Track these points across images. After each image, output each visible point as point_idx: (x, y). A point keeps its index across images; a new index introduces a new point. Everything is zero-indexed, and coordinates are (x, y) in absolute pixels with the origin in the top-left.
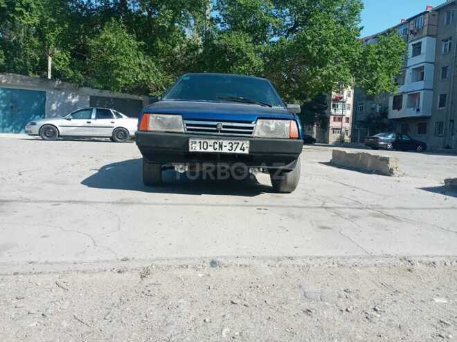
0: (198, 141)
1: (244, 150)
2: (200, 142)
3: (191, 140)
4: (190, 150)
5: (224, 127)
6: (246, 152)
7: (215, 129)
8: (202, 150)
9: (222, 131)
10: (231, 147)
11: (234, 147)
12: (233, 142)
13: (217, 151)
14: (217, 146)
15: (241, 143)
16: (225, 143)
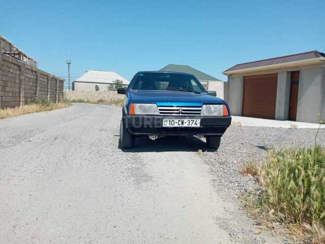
0: (168, 120)
1: (197, 124)
2: (170, 121)
3: (164, 120)
4: (164, 126)
5: (183, 110)
6: (199, 125)
7: (178, 112)
8: (171, 126)
9: (182, 113)
10: (189, 123)
11: (191, 123)
12: (190, 120)
13: (180, 126)
14: (180, 123)
15: (195, 120)
16: (186, 120)
